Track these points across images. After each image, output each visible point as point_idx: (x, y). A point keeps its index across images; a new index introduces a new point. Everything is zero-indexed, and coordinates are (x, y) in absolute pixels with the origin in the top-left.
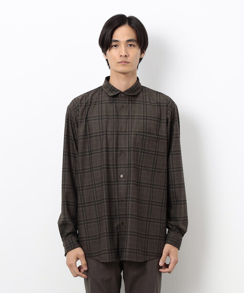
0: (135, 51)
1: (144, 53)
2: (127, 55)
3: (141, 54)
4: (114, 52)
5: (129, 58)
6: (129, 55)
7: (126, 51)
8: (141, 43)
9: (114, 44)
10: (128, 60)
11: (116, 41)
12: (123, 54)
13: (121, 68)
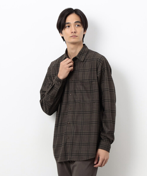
0: (80, 29)
1: (85, 31)
2: (76, 32)
3: (84, 32)
4: (67, 31)
5: (77, 33)
6: (77, 32)
7: (75, 29)
8: (84, 25)
9: (67, 25)
10: (77, 35)
11: (69, 23)
12: (73, 31)
13: (73, 40)
